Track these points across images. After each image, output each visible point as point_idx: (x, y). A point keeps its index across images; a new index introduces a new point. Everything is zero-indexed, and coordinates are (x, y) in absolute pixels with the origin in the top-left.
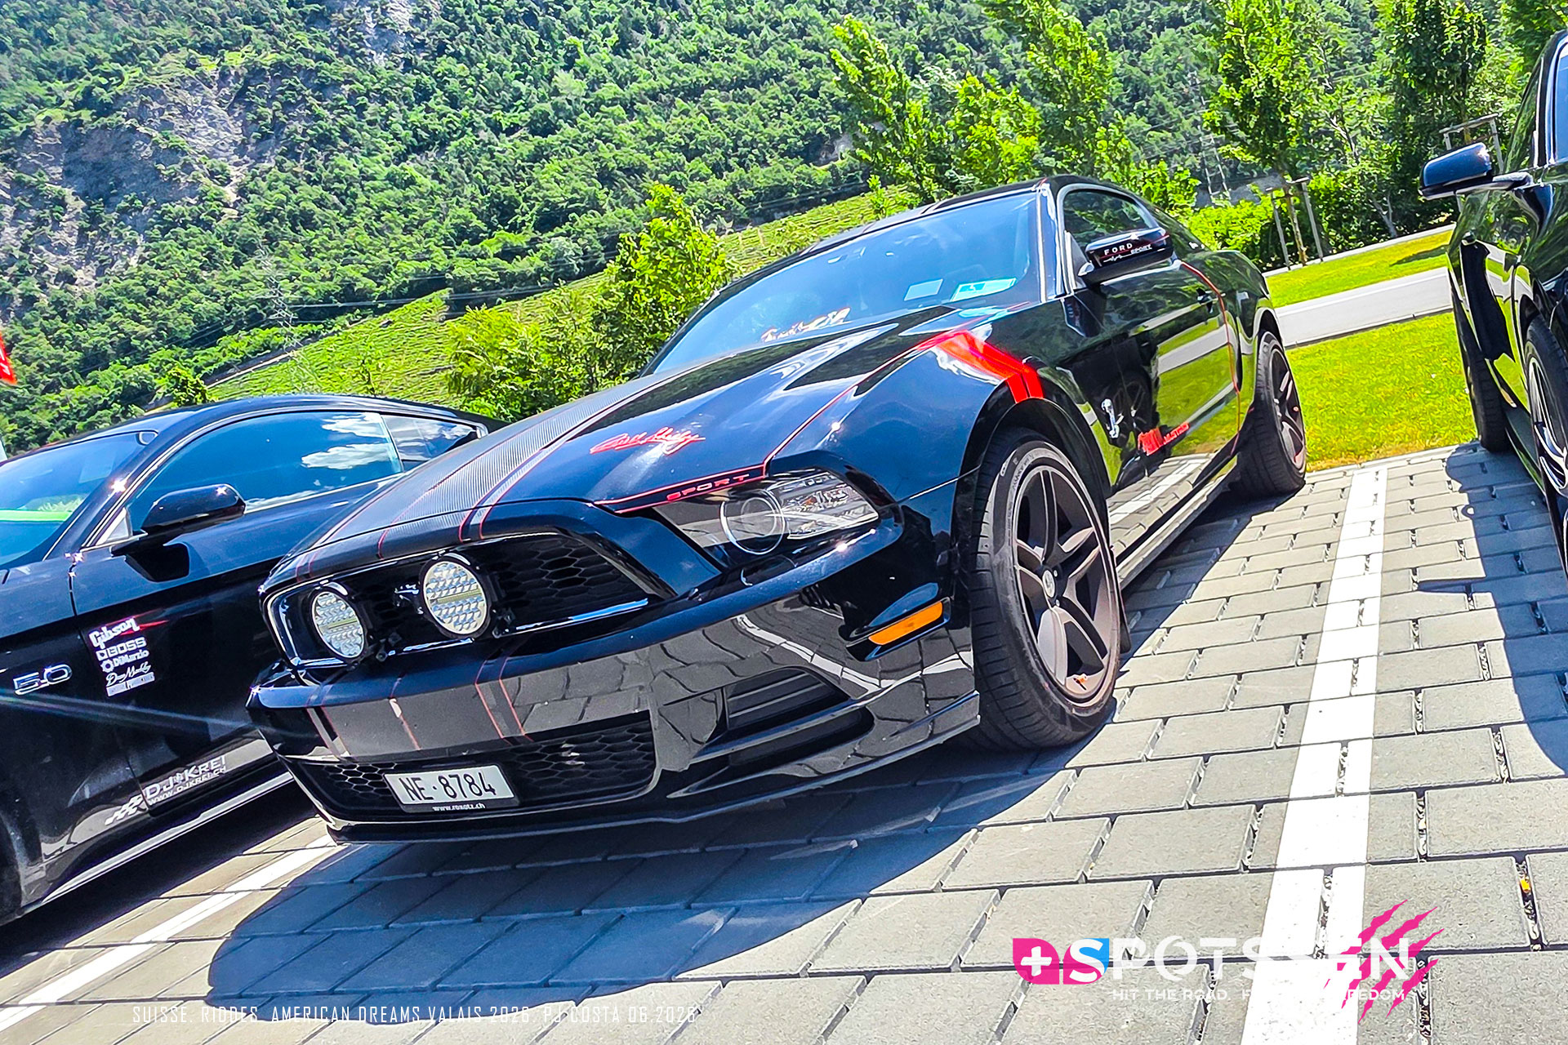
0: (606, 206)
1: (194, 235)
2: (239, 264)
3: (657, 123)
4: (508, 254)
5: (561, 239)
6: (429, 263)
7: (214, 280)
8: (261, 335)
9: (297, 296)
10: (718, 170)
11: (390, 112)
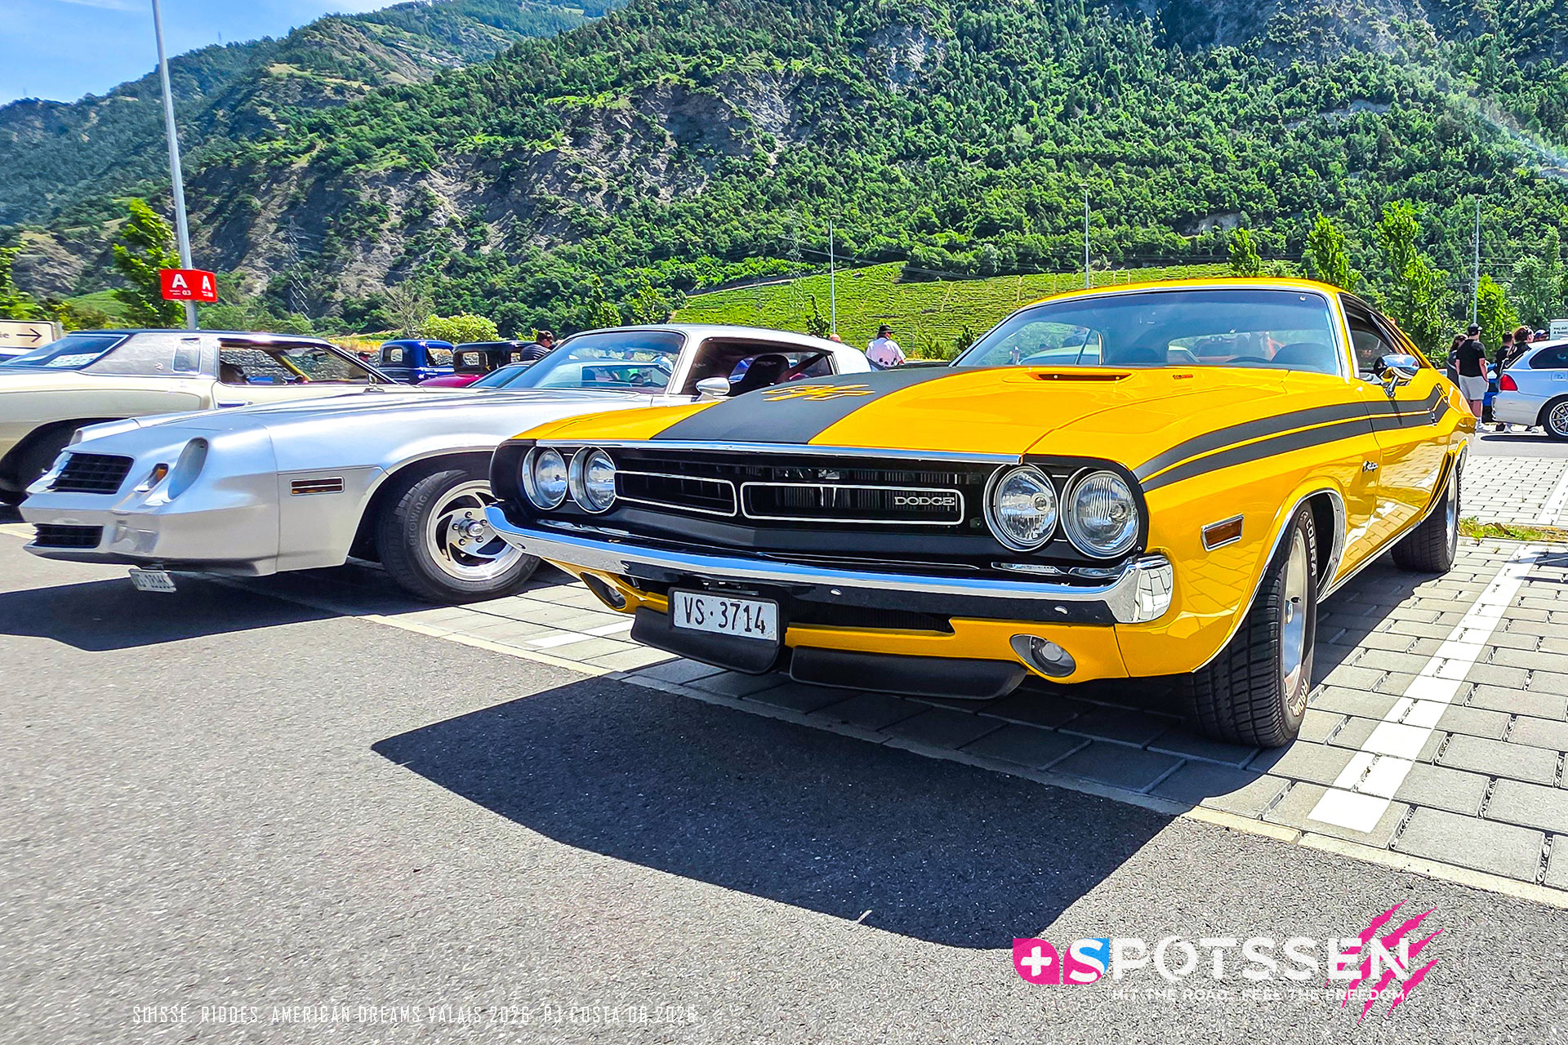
0: (1026, 229)
1: (743, 182)
2: (769, 210)
3: (1076, 178)
4: (952, 247)
5: (991, 246)
6: (896, 241)
7: (749, 216)
8: (774, 262)
9: (803, 241)
10: (1111, 221)
11: (893, 125)
